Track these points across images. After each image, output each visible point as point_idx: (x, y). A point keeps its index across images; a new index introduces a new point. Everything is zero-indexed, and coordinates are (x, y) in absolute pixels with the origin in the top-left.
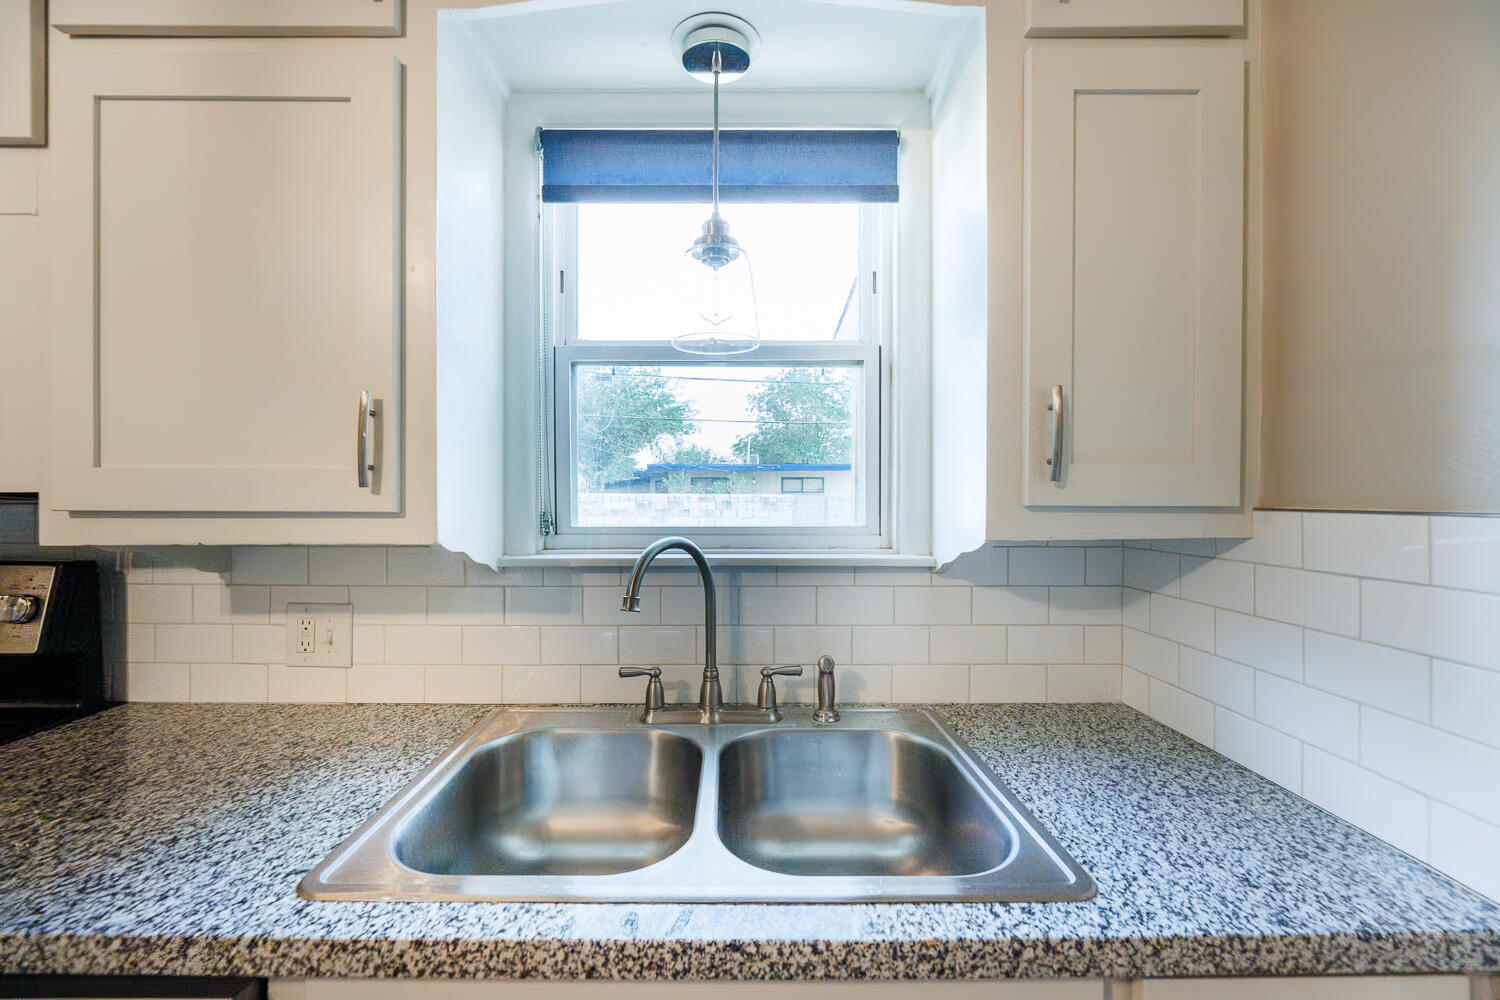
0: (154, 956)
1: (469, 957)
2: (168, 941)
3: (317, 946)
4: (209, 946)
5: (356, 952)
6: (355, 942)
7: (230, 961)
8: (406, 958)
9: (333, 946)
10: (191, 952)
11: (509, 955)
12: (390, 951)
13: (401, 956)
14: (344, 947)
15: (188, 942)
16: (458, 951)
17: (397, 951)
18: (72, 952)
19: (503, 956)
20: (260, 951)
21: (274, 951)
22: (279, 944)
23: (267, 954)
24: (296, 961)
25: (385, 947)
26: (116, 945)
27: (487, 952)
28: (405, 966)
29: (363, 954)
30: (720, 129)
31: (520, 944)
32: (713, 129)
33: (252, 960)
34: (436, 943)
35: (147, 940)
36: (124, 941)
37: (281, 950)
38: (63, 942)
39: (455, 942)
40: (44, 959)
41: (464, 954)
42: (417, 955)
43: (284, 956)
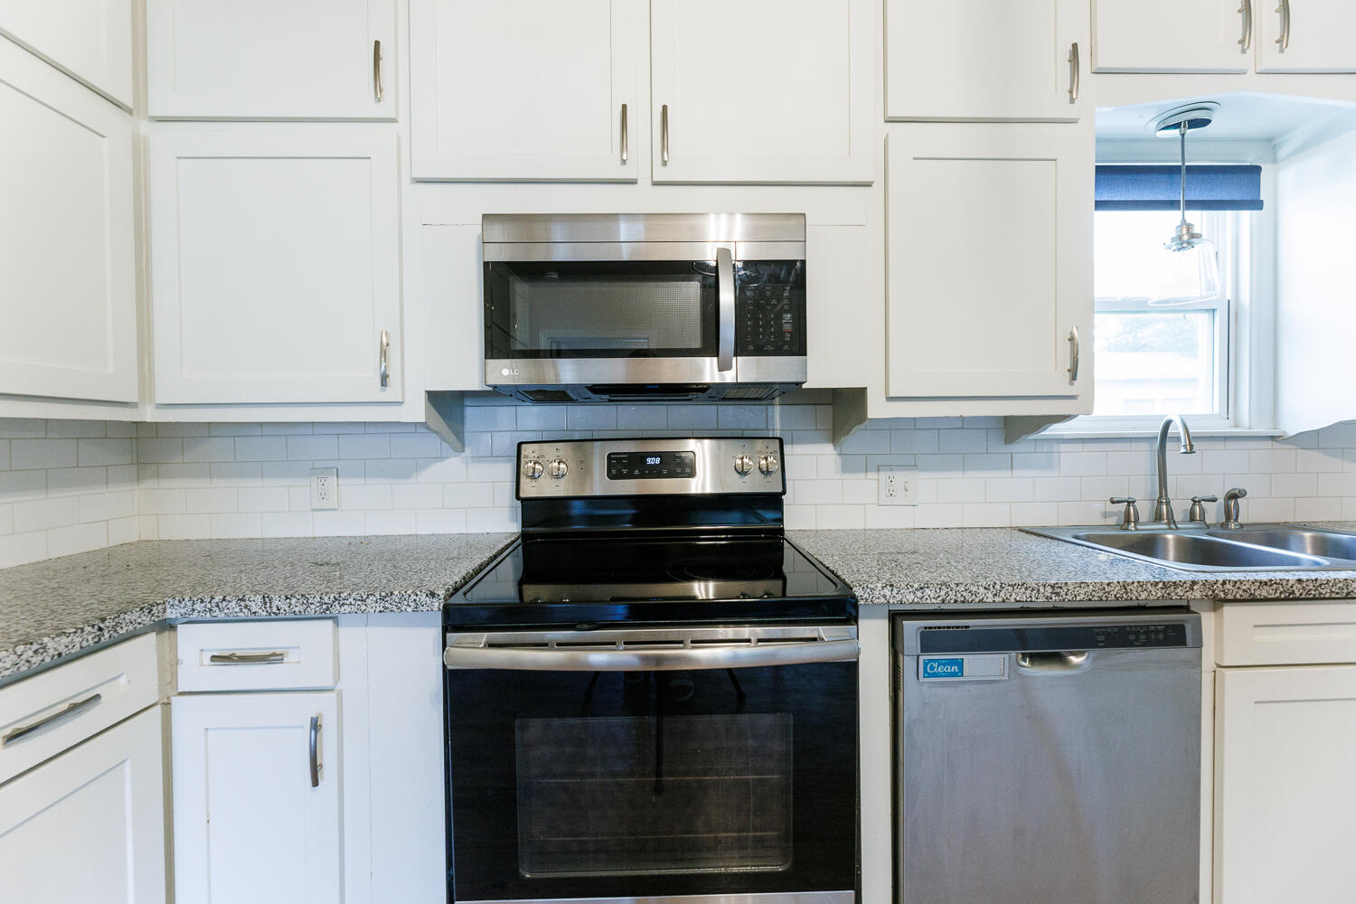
0: (1178, 590)
1: (1323, 587)
2: (1185, 583)
3: (1253, 583)
4: (1204, 584)
5: (1271, 585)
6: (1271, 581)
7: (1213, 592)
8: (1294, 588)
9: (1261, 583)
10: (1195, 588)
11: (1341, 585)
12: (1287, 585)
13: (1292, 587)
14: (1266, 583)
15: (1194, 583)
16: (1318, 584)
17: (1290, 585)
18: (1140, 589)
19: (1338, 585)
20: (1227, 586)
21: (1234, 586)
22: (1236, 582)
23: (1231, 587)
24: (1244, 591)
25: (1285, 583)
26: (1160, 585)
27: (1331, 584)
28: (1293, 591)
29: (1275, 586)
30: (1186, 164)
31: (1345, 580)
32: (1180, 164)
33: (1224, 591)
34: (1308, 580)
35: (1175, 583)
36: (1164, 583)
37: (1237, 586)
38: (1136, 584)
39: (1316, 580)
40: (1127, 593)
41: (1320, 585)
42: (1299, 586)
43: (1239, 588)
